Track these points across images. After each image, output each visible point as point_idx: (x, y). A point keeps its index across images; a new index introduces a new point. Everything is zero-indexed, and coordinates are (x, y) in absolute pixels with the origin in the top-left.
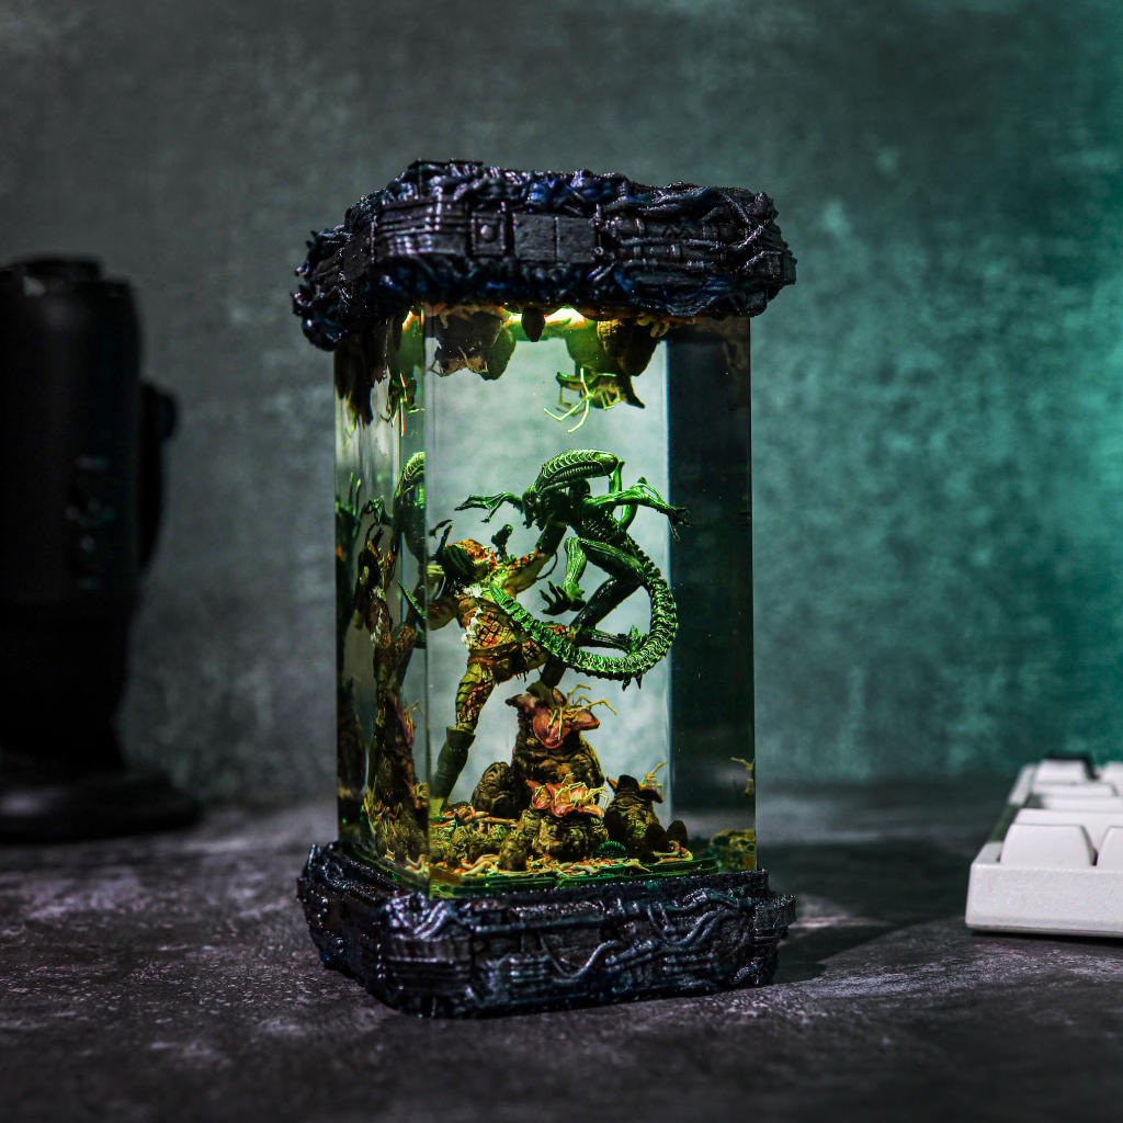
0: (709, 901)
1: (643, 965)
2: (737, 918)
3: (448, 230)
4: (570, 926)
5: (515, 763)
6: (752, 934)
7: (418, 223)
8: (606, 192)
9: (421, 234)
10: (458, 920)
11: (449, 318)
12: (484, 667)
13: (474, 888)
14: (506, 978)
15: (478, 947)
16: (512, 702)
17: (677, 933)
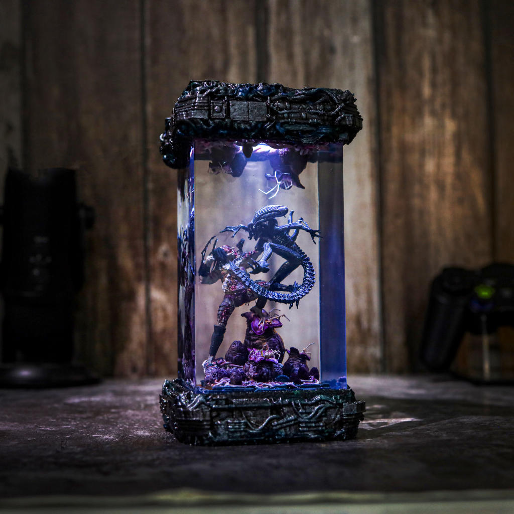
0: (321, 400)
1: (290, 426)
2: (335, 408)
3: (200, 108)
4: (255, 407)
6: (342, 416)
7: (189, 106)
8: (272, 91)
9: (189, 110)
10: (205, 402)
13: (216, 391)
14: (227, 429)
15: (214, 414)
17: (306, 413)
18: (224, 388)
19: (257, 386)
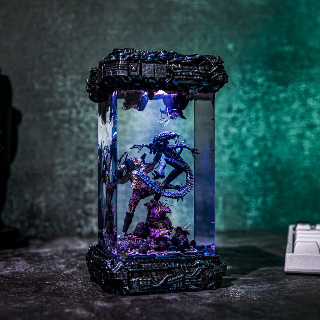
0: (199, 264)
1: (179, 282)
2: (208, 269)
3: (122, 68)
4: (157, 270)
6: (213, 274)
7: (114, 66)
8: (170, 57)
9: (115, 70)
10: (124, 267)
11: (127, 93)
13: (131, 258)
14: (139, 285)
15: (130, 275)
16: (145, 205)
17: (190, 273)
18: (135, 256)
19: (157, 254)
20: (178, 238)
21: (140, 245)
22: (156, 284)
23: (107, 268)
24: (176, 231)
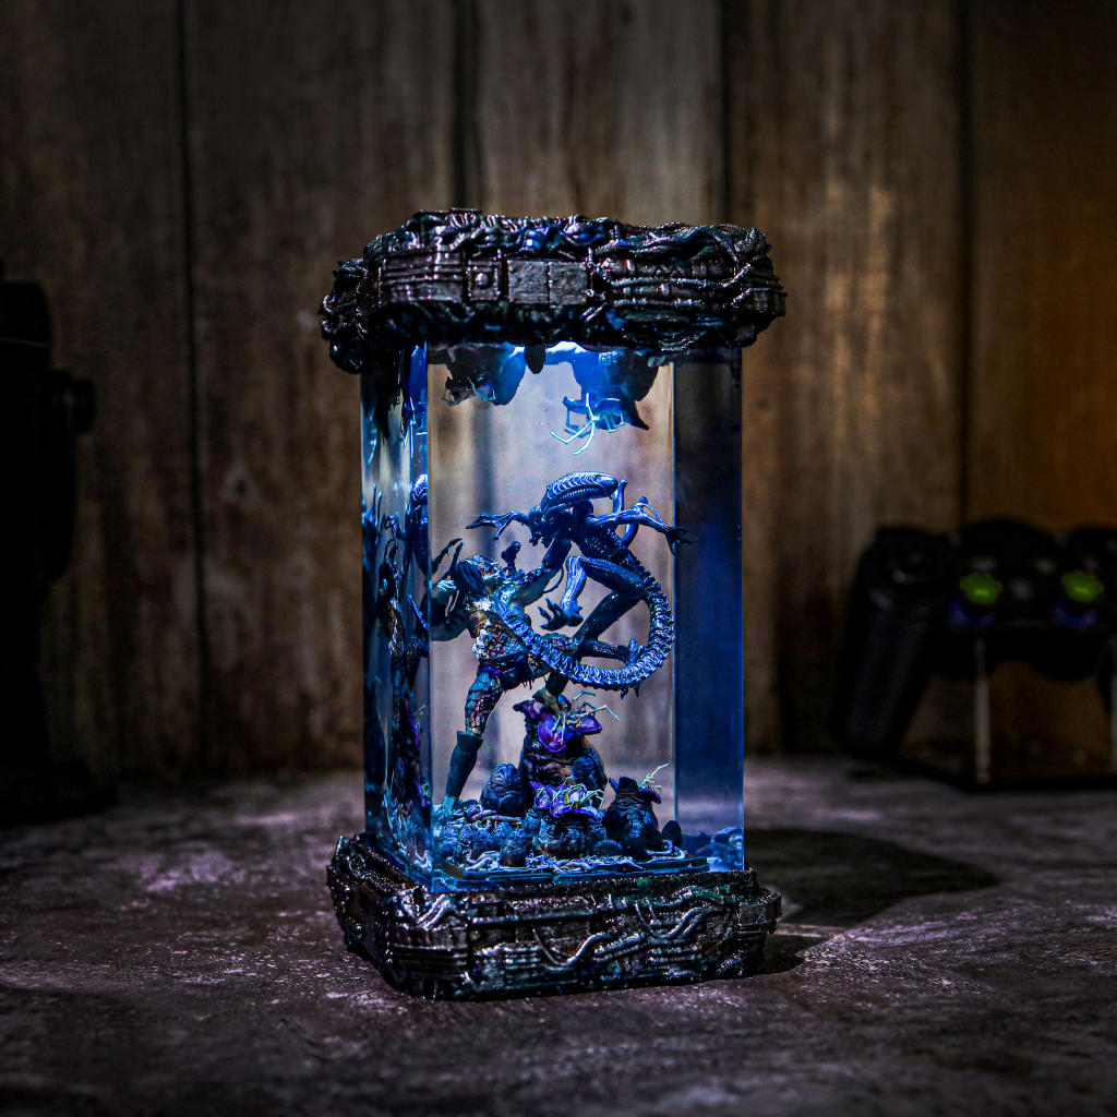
0: (694, 898)
1: (631, 956)
2: (722, 914)
3: (445, 279)
4: (560, 919)
5: (522, 764)
7: (418, 271)
9: (421, 282)
10: (457, 912)
12: (492, 676)
14: (501, 966)
15: (475, 936)
17: (663, 927)
18: (489, 874)
20: (623, 813)
21: (504, 838)
22: (556, 963)
23: (401, 914)
24: (617, 791)
